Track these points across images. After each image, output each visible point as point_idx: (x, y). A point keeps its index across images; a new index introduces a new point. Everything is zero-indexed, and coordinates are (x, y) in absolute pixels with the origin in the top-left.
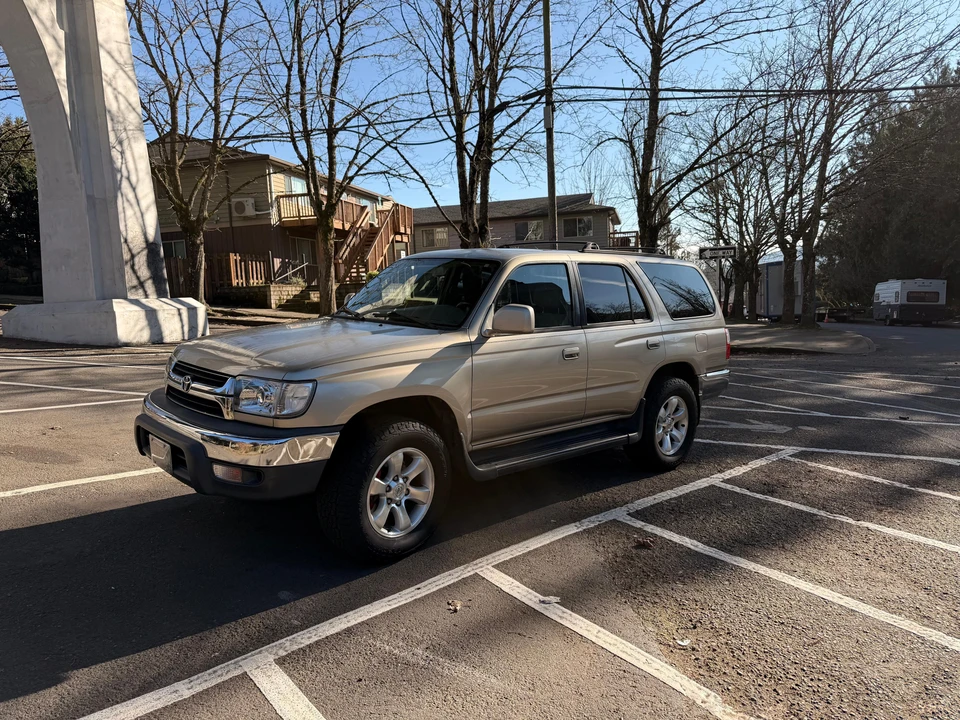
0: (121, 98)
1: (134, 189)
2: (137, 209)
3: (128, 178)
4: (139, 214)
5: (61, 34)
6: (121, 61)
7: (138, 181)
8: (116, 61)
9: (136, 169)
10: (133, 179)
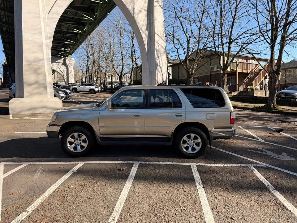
0: (160, 46)
1: (161, 68)
2: (161, 73)
3: (160, 66)
4: (162, 74)
5: (147, 33)
6: (161, 36)
7: (162, 66)
8: (160, 37)
9: (162, 63)
10: (161, 66)
